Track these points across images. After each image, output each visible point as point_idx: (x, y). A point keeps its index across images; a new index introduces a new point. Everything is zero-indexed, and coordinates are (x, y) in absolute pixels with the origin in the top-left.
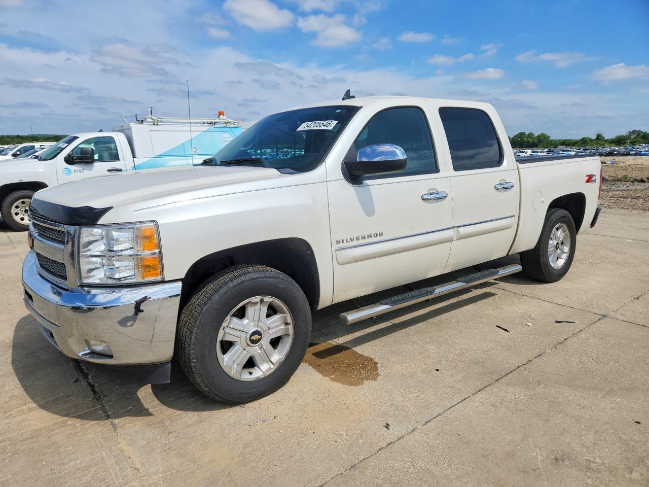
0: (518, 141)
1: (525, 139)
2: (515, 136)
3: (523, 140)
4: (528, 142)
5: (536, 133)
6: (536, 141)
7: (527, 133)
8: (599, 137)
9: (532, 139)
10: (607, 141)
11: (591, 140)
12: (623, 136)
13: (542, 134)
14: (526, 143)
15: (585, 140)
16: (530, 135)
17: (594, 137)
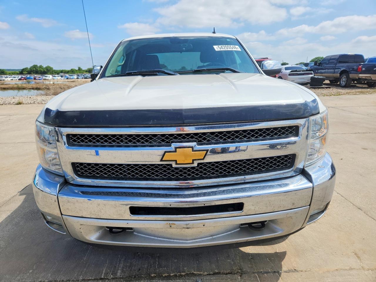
0: (34, 70)
1: (39, 69)
2: (31, 67)
3: (37, 70)
4: (41, 71)
5: (44, 66)
6: (45, 70)
7: (38, 65)
8: (80, 69)
9: (43, 69)
10: (84, 71)
11: (76, 71)
12: (90, 68)
13: (48, 66)
14: (39, 72)
15: (72, 70)
16: (41, 67)
17: (77, 69)
